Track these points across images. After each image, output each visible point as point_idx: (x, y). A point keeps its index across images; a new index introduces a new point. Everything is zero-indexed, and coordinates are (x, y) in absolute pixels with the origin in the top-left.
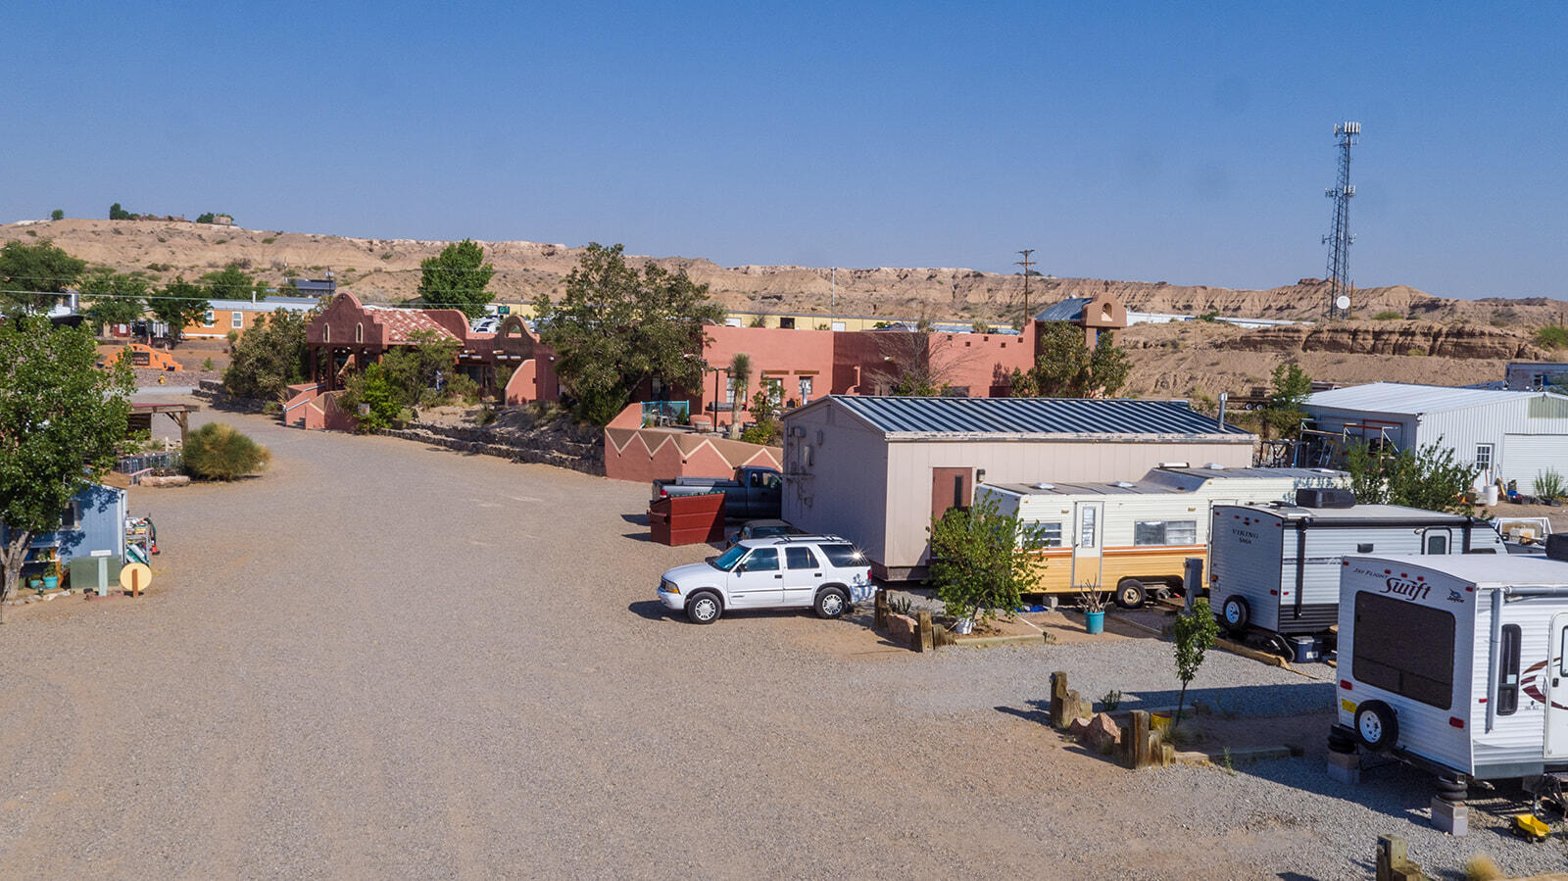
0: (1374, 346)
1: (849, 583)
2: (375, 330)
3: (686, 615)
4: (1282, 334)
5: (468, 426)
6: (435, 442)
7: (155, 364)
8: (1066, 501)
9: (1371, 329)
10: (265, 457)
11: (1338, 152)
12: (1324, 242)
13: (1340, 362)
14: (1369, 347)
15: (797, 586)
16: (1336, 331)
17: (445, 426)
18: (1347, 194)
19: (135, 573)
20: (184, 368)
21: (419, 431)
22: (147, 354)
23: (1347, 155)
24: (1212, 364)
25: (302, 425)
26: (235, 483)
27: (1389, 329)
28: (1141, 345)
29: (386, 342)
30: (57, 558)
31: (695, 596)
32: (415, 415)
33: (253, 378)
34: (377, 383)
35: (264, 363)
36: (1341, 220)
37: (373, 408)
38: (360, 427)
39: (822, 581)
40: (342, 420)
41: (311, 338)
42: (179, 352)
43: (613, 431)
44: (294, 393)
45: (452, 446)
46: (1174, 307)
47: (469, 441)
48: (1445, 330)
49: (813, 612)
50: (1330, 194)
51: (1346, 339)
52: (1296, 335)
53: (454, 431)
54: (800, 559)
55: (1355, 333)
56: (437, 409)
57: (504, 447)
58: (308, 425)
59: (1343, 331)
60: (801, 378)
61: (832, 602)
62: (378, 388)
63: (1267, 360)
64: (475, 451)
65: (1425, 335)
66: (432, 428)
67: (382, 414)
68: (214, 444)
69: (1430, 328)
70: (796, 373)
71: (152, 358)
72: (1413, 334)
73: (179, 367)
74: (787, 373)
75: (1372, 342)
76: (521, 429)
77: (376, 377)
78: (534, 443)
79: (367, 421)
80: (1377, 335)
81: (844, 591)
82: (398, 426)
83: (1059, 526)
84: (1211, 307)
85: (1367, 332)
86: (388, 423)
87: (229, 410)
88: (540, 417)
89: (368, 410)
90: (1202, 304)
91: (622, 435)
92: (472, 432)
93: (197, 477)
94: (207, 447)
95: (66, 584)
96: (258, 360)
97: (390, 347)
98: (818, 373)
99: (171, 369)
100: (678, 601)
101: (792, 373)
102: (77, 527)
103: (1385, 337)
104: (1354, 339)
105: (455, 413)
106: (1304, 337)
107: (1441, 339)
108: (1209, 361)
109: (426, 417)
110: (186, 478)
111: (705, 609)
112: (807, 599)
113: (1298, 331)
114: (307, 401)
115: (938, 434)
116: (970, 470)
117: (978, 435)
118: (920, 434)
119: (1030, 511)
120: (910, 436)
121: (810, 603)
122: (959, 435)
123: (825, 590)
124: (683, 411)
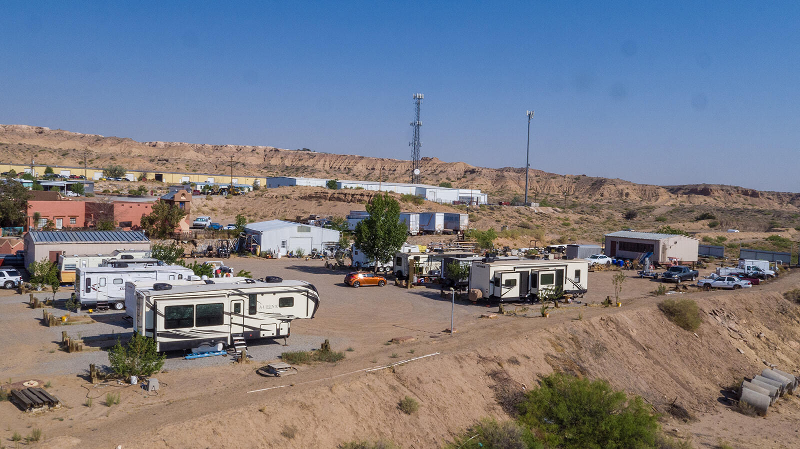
0: (351, 200)
4: (322, 194)
8: (78, 259)
9: (351, 193)
11: (415, 106)
12: (410, 145)
13: (335, 206)
14: (349, 200)
16: (340, 193)
18: (418, 124)
23: (419, 108)
24: (294, 206)
27: (357, 193)
28: (275, 197)
36: (416, 137)
39: (6, 280)
46: (367, 169)
48: (373, 195)
49: (4, 288)
50: (412, 124)
51: (342, 196)
52: (326, 195)
55: (345, 195)
59: (342, 193)
60: (71, 218)
61: (9, 285)
63: (312, 205)
65: (367, 196)
69: (369, 193)
72: (364, 196)
75: (351, 198)
80: (353, 195)
81: (13, 282)
83: (75, 265)
84: (383, 169)
85: (349, 194)
90: (379, 167)
98: (78, 216)
101: (67, 216)
103: (355, 196)
104: (345, 197)
106: (329, 195)
107: (372, 198)
108: (293, 204)
113: (328, 193)
115: (51, 242)
116: (61, 251)
117: (63, 242)
118: (45, 242)
119: (66, 261)
120: (42, 243)
121: (3, 285)
122: (58, 242)
123: (7, 282)
124: (21, 230)
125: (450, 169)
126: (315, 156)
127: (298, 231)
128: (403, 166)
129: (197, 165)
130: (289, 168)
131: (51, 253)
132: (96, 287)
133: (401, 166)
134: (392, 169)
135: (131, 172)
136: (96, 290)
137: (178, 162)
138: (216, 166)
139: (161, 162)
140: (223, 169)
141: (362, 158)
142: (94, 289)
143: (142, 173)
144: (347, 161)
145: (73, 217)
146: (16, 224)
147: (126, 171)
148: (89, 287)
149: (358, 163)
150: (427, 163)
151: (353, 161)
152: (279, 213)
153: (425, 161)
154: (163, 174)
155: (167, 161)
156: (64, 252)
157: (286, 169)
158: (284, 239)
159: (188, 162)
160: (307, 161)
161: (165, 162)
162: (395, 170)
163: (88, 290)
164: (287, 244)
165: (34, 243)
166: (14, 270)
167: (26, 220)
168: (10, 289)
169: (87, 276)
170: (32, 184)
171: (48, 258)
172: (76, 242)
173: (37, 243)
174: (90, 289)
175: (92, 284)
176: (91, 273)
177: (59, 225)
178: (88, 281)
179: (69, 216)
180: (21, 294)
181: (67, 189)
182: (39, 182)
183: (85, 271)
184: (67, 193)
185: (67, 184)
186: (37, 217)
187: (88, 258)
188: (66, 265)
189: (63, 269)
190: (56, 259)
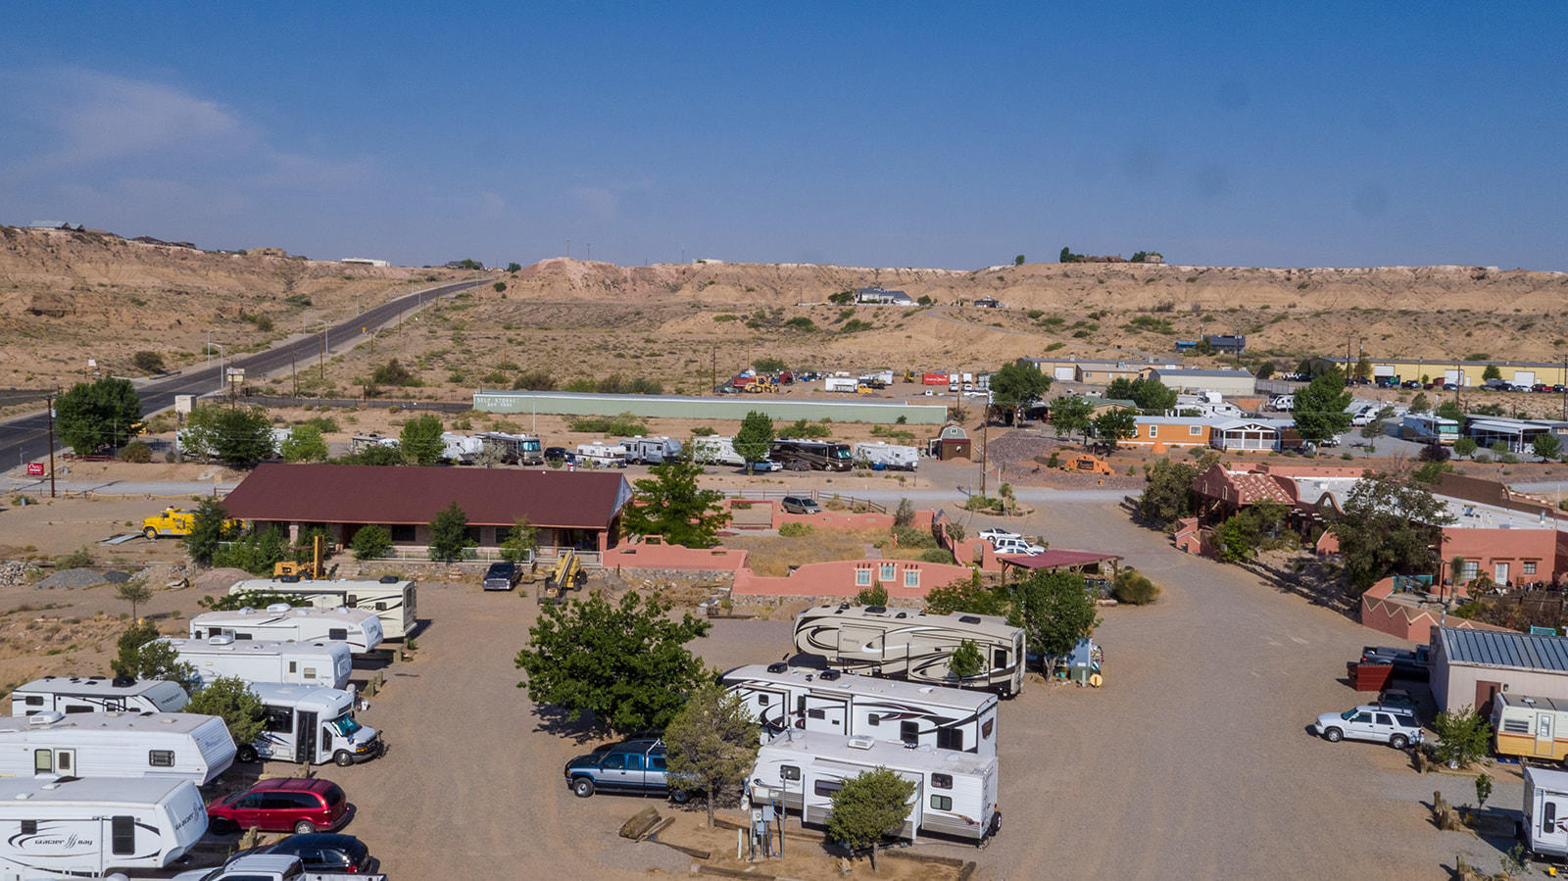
1: (1408, 735)
2: (1234, 493)
3: (1325, 736)
5: (1287, 571)
6: (1268, 578)
7: (1097, 470)
8: (1532, 711)
10: (1158, 591)
15: (1382, 732)
17: (1272, 567)
19: (1096, 679)
20: (1116, 472)
21: (1258, 568)
22: (1092, 463)
25: (1185, 549)
26: (1141, 607)
29: (1241, 502)
31: (1330, 729)
32: (1256, 554)
33: (1158, 508)
34: (1232, 532)
35: (1165, 500)
37: (1229, 546)
38: (1222, 559)
39: (1393, 732)
40: (1209, 550)
41: (1195, 487)
42: (1114, 458)
43: (1366, 597)
44: (1183, 526)
45: (1278, 584)
47: (1286, 582)
49: (1390, 744)
53: (1276, 572)
54: (1383, 719)
56: (1269, 552)
57: (1306, 591)
58: (1190, 551)
60: (1525, 563)
61: (1399, 742)
62: (1232, 536)
64: (1289, 589)
66: (1264, 566)
67: (1235, 551)
68: (1131, 584)
70: (1521, 559)
71: (1095, 464)
73: (1112, 472)
74: (1513, 559)
76: (1319, 579)
77: (1231, 528)
78: (1323, 592)
79: (1226, 555)
81: (1406, 738)
82: (1244, 560)
83: (1527, 723)
86: (1237, 557)
87: (1143, 525)
88: (1330, 573)
89: (1226, 549)
91: (1374, 601)
92: (1289, 575)
93: (1121, 601)
94: (1127, 586)
95: (1069, 676)
96: (1161, 498)
97: (1244, 506)
98: (1541, 559)
99: (1107, 474)
100: (1321, 730)
101: (1517, 559)
102: (1073, 652)
105: (1280, 557)
109: (1264, 557)
110: (1115, 601)
111: (1334, 735)
112: (1386, 738)
114: (1190, 532)
115: (1480, 664)
116: (1499, 684)
117: (1505, 666)
118: (1469, 663)
119: (1509, 713)
120: (1462, 663)
122: (1494, 666)
123: (1395, 736)
124: (1427, 582)
131: (1480, 684)
142: (1561, 827)
145: (1528, 561)
146: (1419, 569)
148: (1551, 821)
156: (1506, 686)
163: (1549, 828)
165: (1449, 662)
166: (1408, 712)
167: (1439, 566)
168: (1400, 749)
169: (1548, 799)
170: (1456, 427)
171: (1473, 707)
172: (1530, 669)
173: (1454, 662)
180: (1420, 772)
182: (1470, 421)
187: (1554, 712)
188: (1507, 721)
189: (1501, 728)
190: (1489, 704)
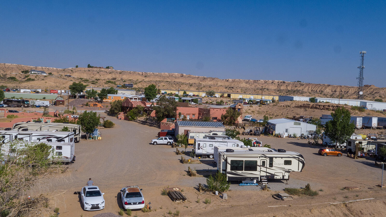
0: (323, 108)
1: (171, 142)
2: (132, 105)
3: (153, 144)
4: (307, 105)
5: (144, 120)
6: (140, 123)
7: (98, 106)
8: (195, 134)
10: (114, 125)
11: (361, 58)
12: (357, 79)
13: (314, 111)
14: (322, 108)
15: (165, 142)
16: (316, 105)
17: (141, 120)
18: (363, 68)
19: (99, 138)
20: (103, 107)
21: (137, 121)
22: (97, 104)
23: (363, 58)
24: (292, 111)
25: (121, 119)
26: (110, 128)
27: (326, 105)
28: (282, 106)
29: (133, 107)
30: (92, 136)
31: (154, 142)
32: (137, 118)
33: (114, 111)
34: (132, 113)
35: (116, 109)
36: (361, 73)
37: (131, 117)
38: (129, 120)
39: (168, 141)
40: (126, 118)
41: (123, 105)
42: (103, 104)
43: (162, 123)
44: (120, 114)
45: (142, 123)
46: (332, 91)
47: (144, 123)
48: (335, 106)
50: (358, 68)
51: (318, 107)
52: (309, 105)
53: (142, 121)
54: (166, 139)
55: (320, 106)
56: (140, 117)
57: (148, 124)
58: (122, 119)
59: (318, 105)
63: (302, 110)
65: (332, 106)
66: (139, 120)
67: (132, 118)
68: (108, 123)
69: (333, 105)
71: (98, 105)
72: (330, 106)
73: (102, 107)
74: (190, 114)
75: (323, 107)
76: (151, 121)
77: (132, 112)
78: (152, 124)
79: (130, 119)
80: (324, 106)
81: (170, 142)
82: (134, 120)
84: (341, 91)
85: (322, 105)
86: (133, 119)
87: (110, 116)
88: (154, 120)
89: (130, 117)
90: (339, 90)
92: (145, 121)
93: (105, 127)
94: (107, 123)
95: (92, 139)
96: (115, 108)
97: (134, 107)
99: (101, 107)
100: (153, 142)
102: (94, 133)
103: (325, 107)
104: (319, 107)
105: (142, 118)
106: (311, 106)
107: (334, 108)
108: (291, 110)
109: (139, 119)
110: (104, 127)
111: (155, 143)
112: (166, 143)
113: (310, 105)
114: (122, 115)
115: (185, 126)
116: (189, 130)
117: (190, 126)
118: (183, 126)
119: (191, 135)
121: (167, 143)
122: (187, 126)
124: (174, 119)
125: (381, 91)
126: (303, 85)
127: (294, 125)
128: (353, 90)
129: (246, 90)
130: (290, 91)
131: (185, 130)
132: (202, 147)
133: (352, 90)
134: (346, 91)
135: (217, 93)
136: (202, 149)
137: (238, 88)
138: (255, 90)
139: (230, 88)
140: (258, 91)
141: (329, 85)
142: (201, 148)
143: (222, 94)
144: (321, 87)
145: (194, 115)
146: (172, 117)
147: (215, 93)
149: (327, 88)
150: (367, 88)
151: (324, 87)
152: (284, 114)
153: (366, 87)
154: (231, 94)
155: (233, 88)
156: (190, 130)
157: (288, 92)
158: (287, 128)
159: (242, 88)
160: (300, 87)
161: (232, 88)
162: (348, 92)
163: (199, 149)
164: (288, 131)
166: (171, 137)
167: (176, 115)
168: (169, 145)
169: (199, 142)
170: (178, 99)
171: (184, 133)
172: (194, 126)
173: (180, 126)
174: (200, 148)
175: (200, 146)
176: (200, 141)
177: (188, 118)
178: (199, 144)
179: (192, 114)
180: (173, 148)
181: (192, 101)
182: (181, 98)
183: (198, 140)
184: (191, 103)
185: (192, 99)
186: (180, 114)
187: (199, 133)
188: (190, 136)
189: (189, 138)
190: (187, 133)
